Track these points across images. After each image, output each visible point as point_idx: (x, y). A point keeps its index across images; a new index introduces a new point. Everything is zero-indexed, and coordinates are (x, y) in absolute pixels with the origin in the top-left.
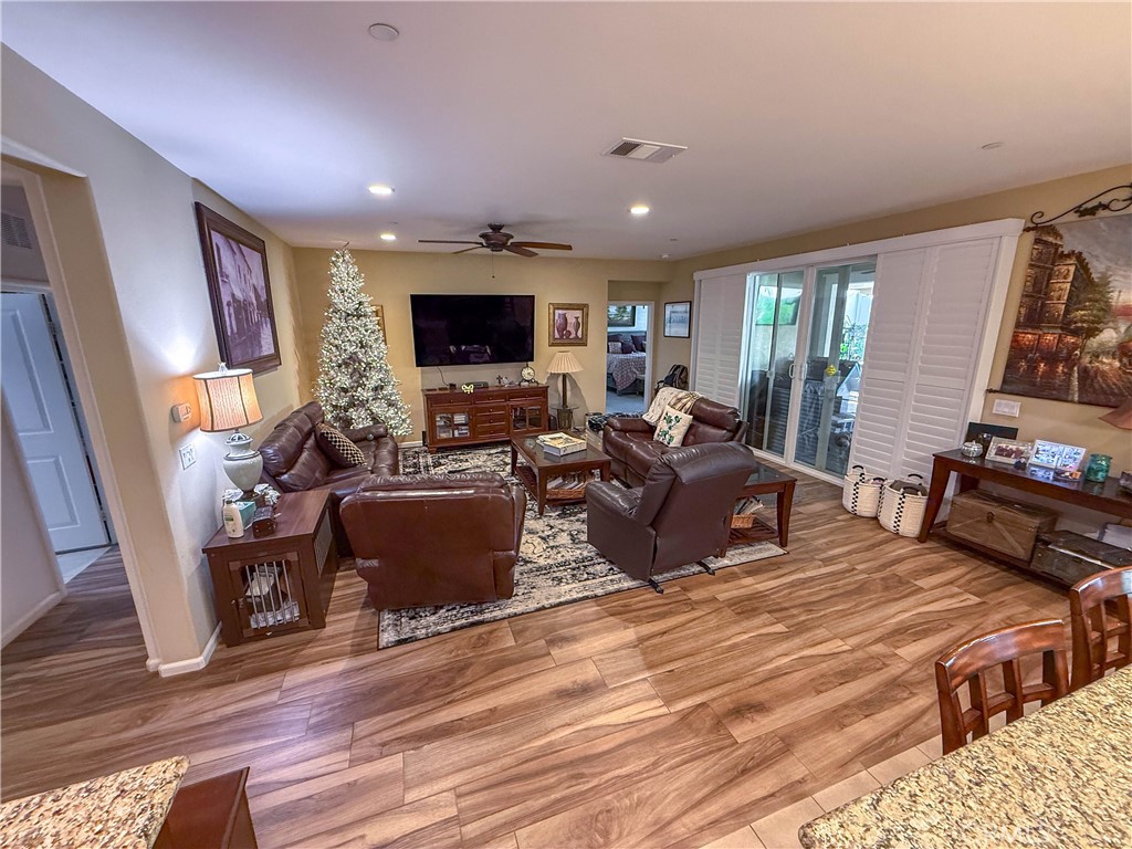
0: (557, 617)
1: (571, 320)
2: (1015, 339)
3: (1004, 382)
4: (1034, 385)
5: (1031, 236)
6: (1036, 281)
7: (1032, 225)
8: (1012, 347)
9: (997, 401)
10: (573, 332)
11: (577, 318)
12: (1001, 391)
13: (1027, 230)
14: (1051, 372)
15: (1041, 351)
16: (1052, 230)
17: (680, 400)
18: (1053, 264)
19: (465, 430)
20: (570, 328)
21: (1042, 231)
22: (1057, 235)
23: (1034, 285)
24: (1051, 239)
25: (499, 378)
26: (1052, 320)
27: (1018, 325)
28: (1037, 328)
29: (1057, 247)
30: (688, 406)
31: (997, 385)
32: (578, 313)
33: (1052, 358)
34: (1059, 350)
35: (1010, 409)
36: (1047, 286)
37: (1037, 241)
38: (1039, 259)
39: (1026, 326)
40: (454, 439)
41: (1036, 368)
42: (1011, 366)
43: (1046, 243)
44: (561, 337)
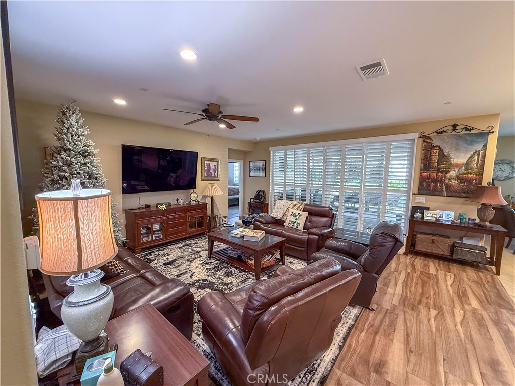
0: (354, 351)
1: (212, 167)
2: (421, 175)
3: (419, 190)
4: (430, 191)
5: (421, 140)
6: (426, 155)
7: (422, 136)
8: (420, 178)
9: (416, 197)
10: (213, 173)
11: (215, 166)
12: (419, 194)
13: (420, 137)
14: (435, 186)
15: (430, 178)
16: (429, 138)
17: (295, 205)
18: (431, 149)
19: (160, 235)
20: (212, 171)
21: (425, 138)
22: (431, 139)
23: (425, 156)
24: (429, 141)
25: (177, 200)
26: (433, 168)
27: (421, 170)
28: (429, 171)
29: (431, 144)
30: (300, 208)
31: (416, 192)
32: (215, 164)
33: (435, 181)
34: (437, 178)
35: (422, 200)
36: (430, 157)
37: (424, 141)
38: (426, 148)
39: (424, 170)
40: (153, 241)
41: (430, 185)
42: (421, 184)
43: (427, 142)
44: (208, 176)
